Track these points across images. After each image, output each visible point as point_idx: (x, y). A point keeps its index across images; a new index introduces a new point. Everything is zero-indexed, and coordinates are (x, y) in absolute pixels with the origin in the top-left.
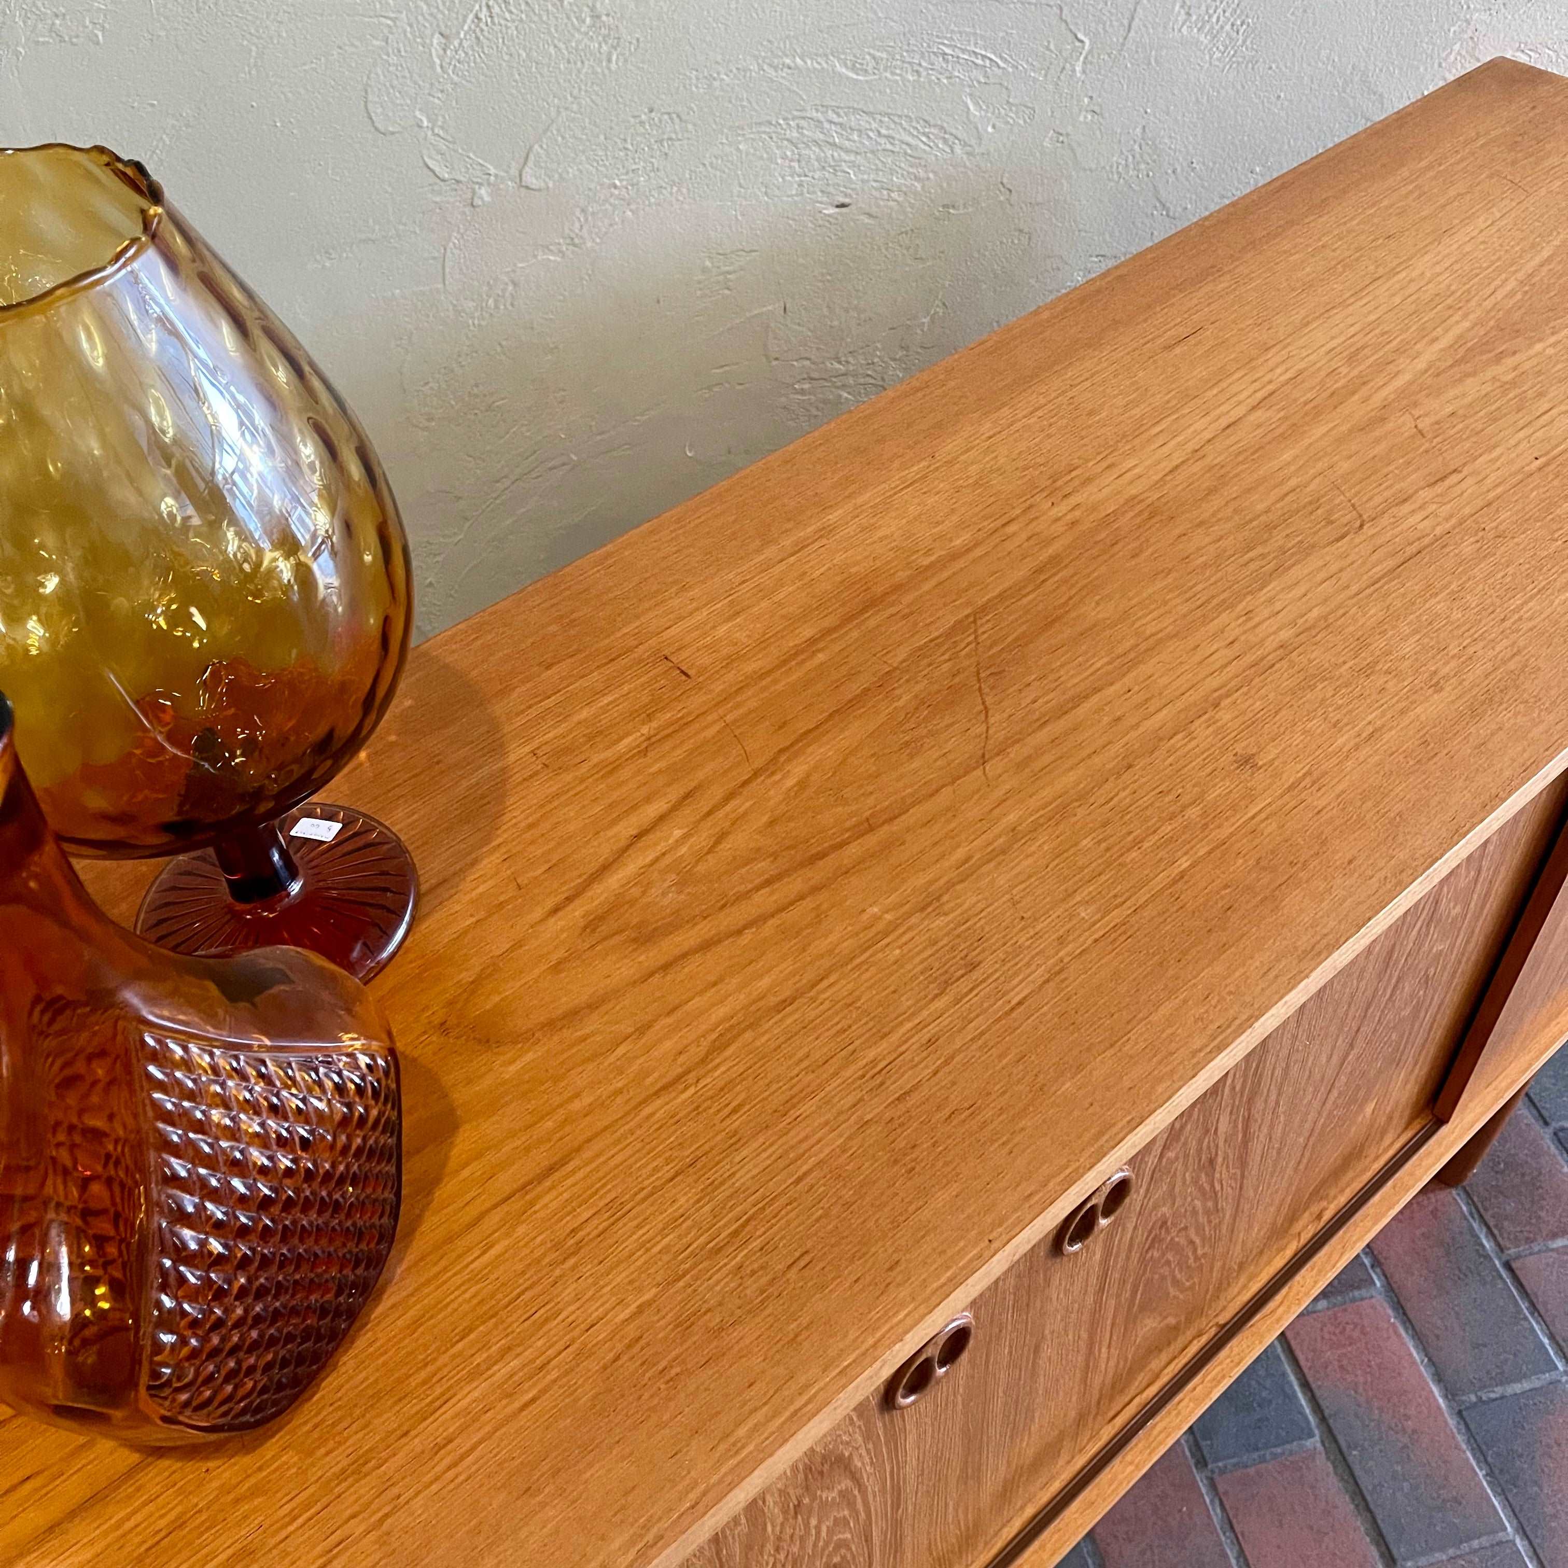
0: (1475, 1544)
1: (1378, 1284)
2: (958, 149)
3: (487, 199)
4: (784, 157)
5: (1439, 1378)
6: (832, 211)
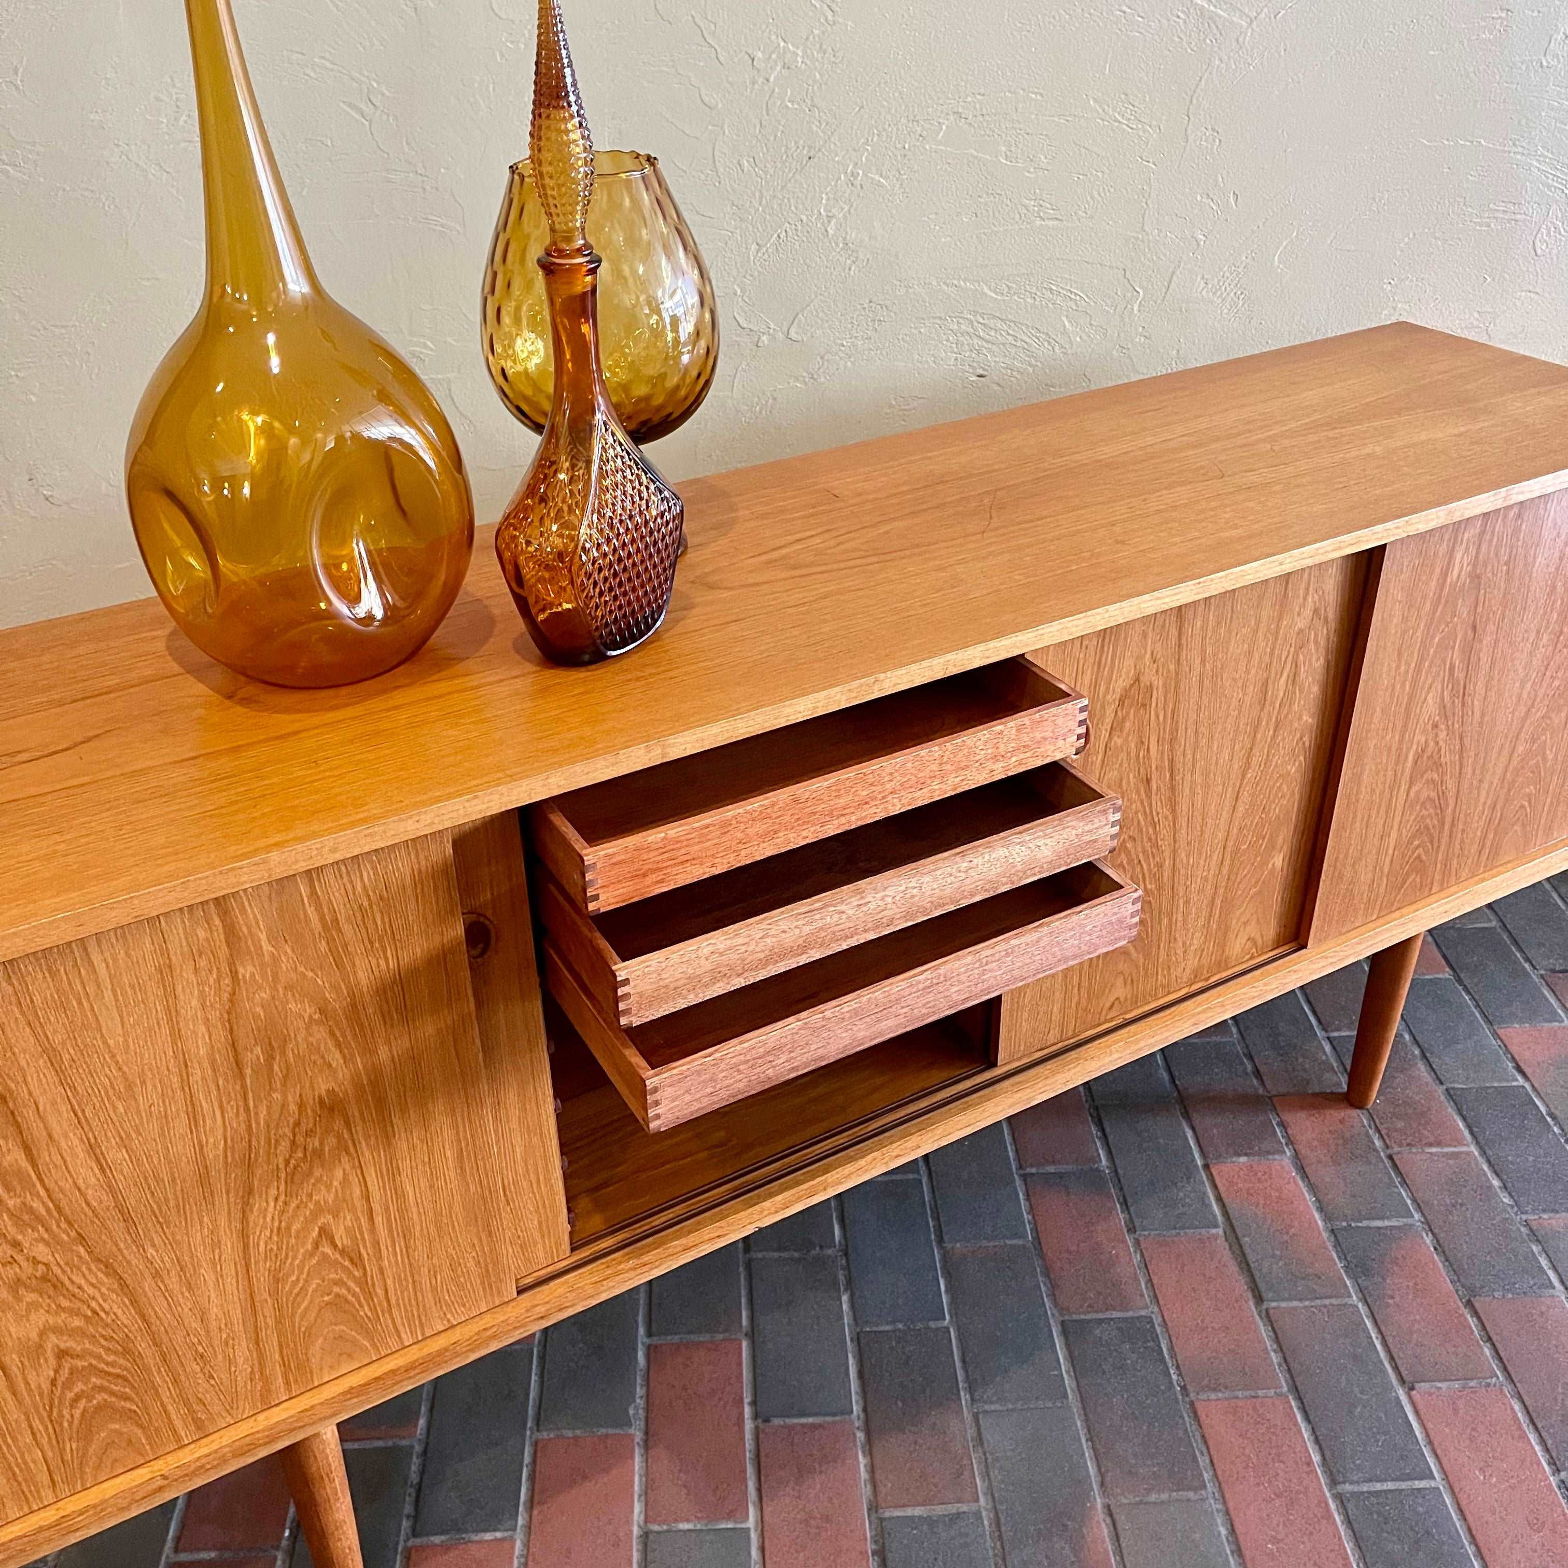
0: (1326, 1302)
1: (1288, 1154)
2: (1057, 350)
3: (766, 343)
4: (948, 340)
5: (1321, 1209)
6: (975, 378)
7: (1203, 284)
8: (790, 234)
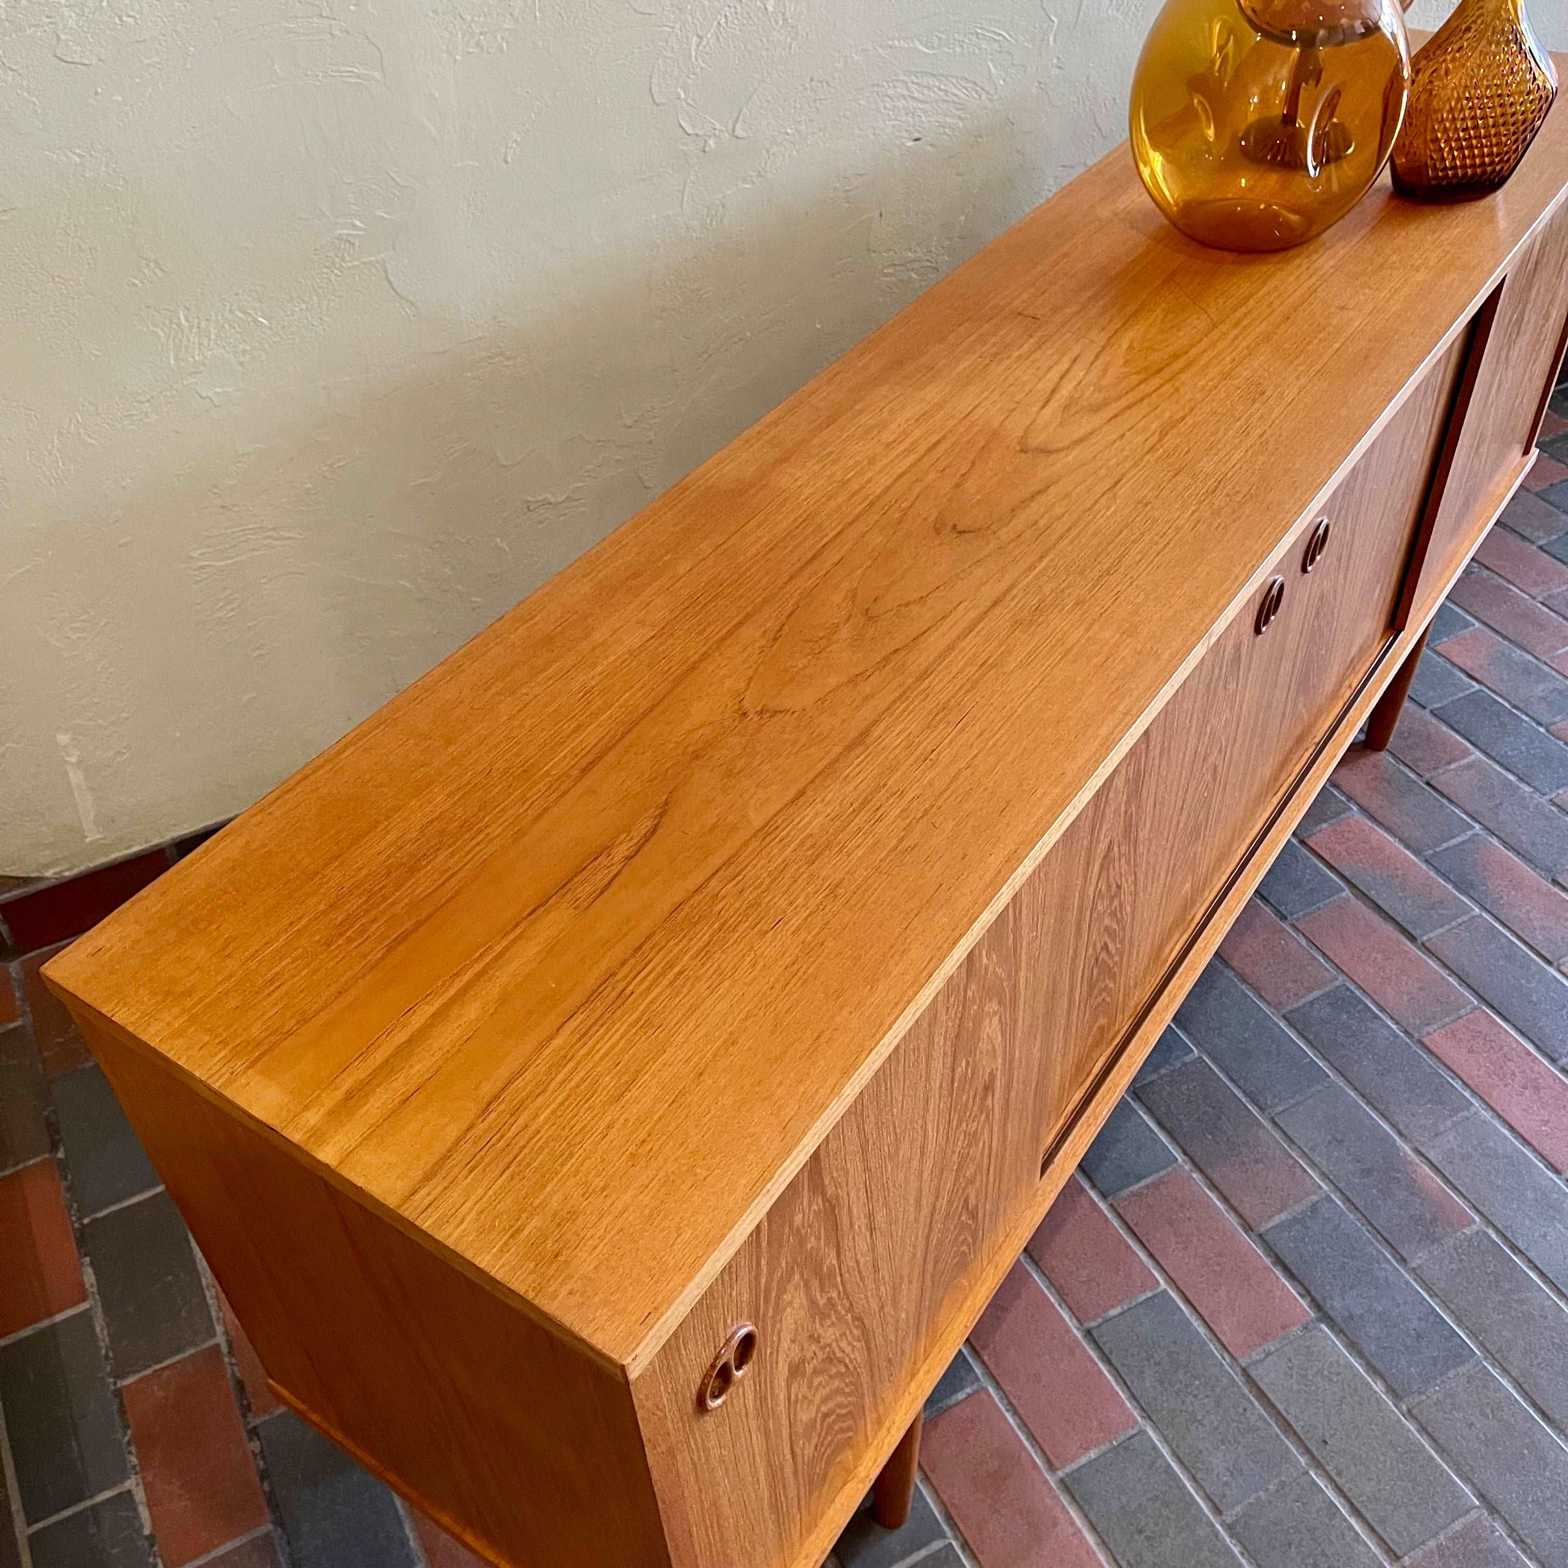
1: (1353, 807)
2: (984, 97)
3: (713, 146)
5: (1407, 846)
6: (910, 144)
8: (730, 18)
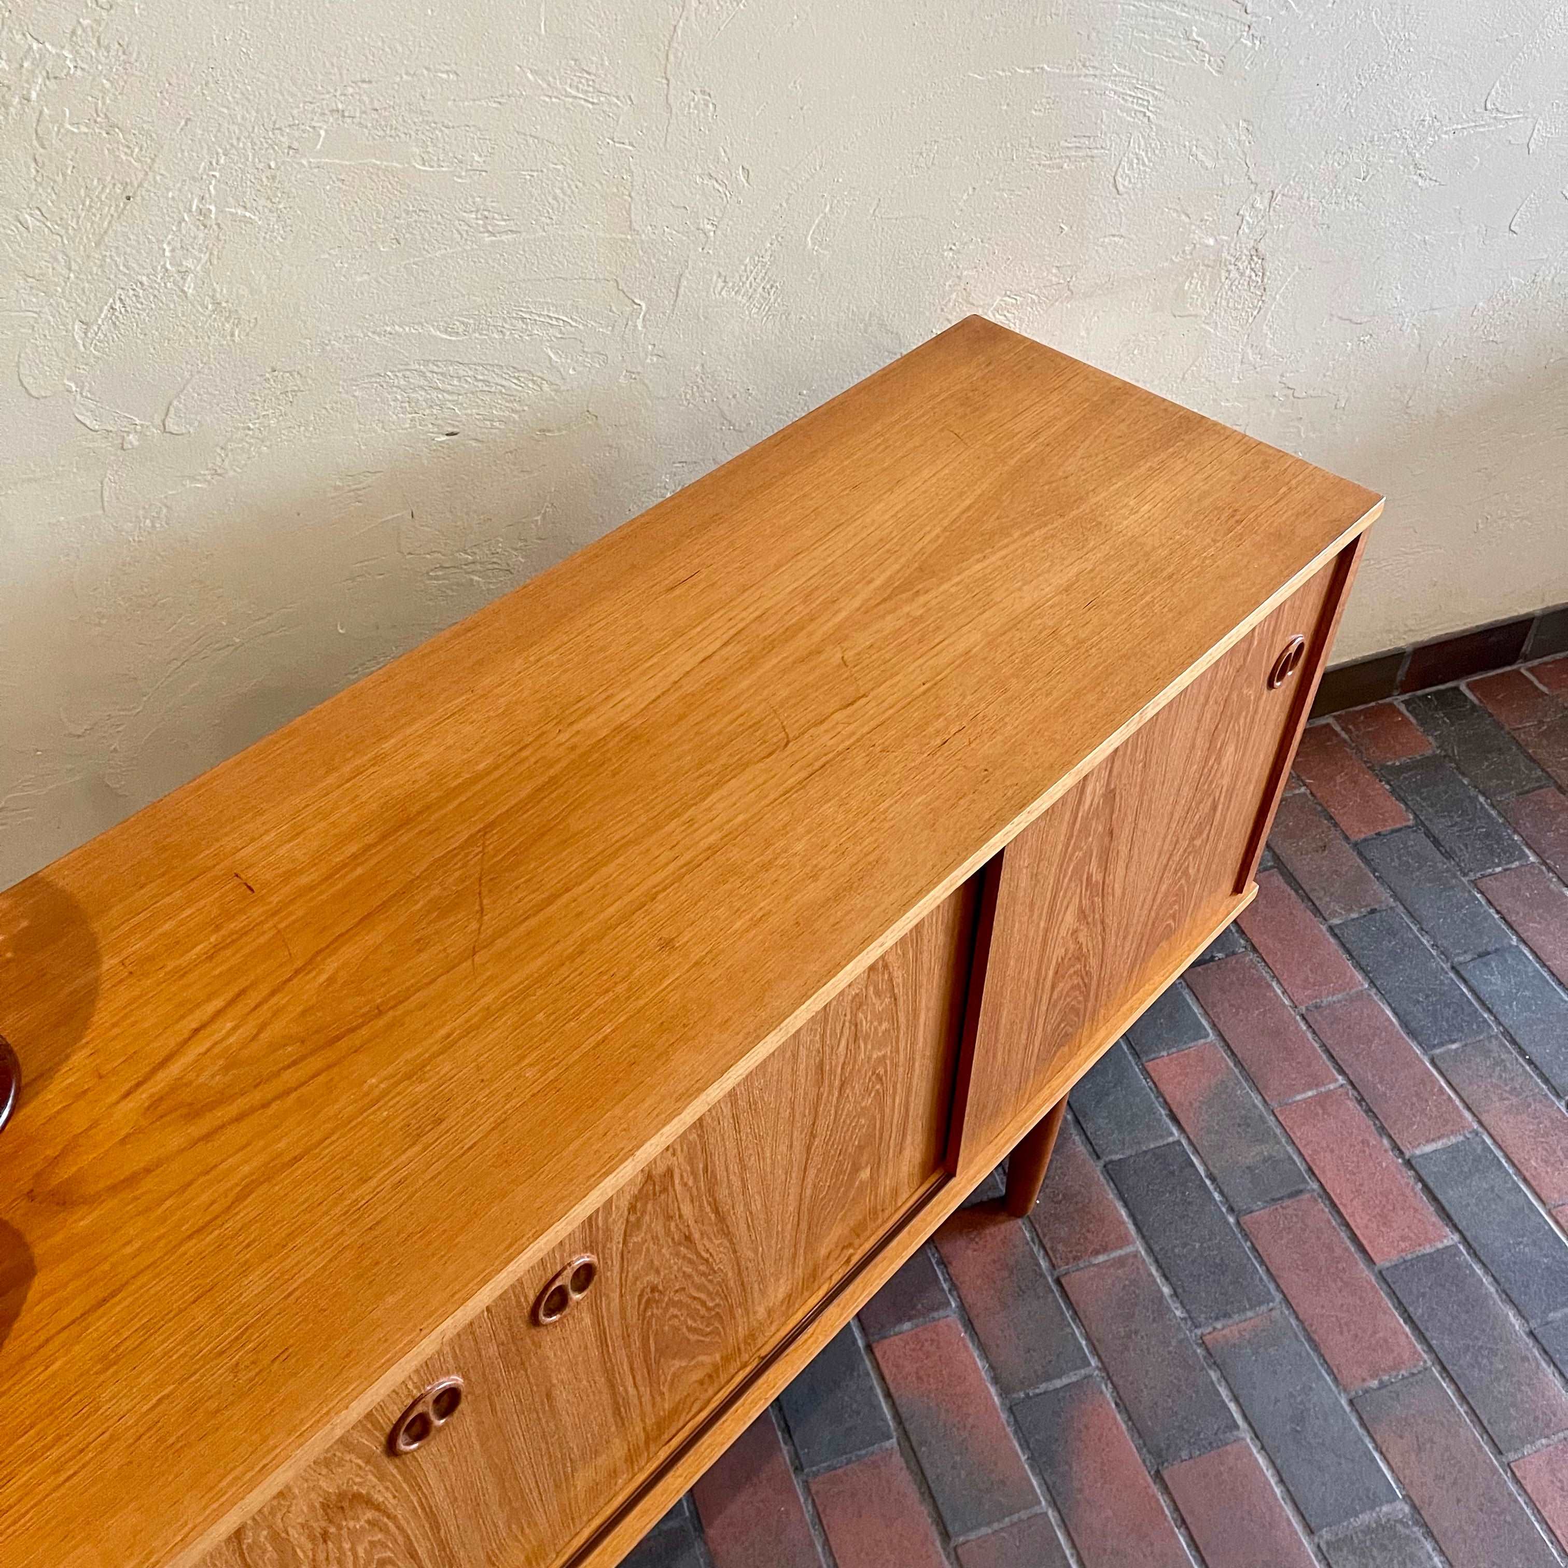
0: (1015, 1518)
1: (953, 1305)
2: (545, 386)
3: (136, 443)
5: (996, 1380)
6: (443, 438)
7: (720, 284)
8: (128, 301)
